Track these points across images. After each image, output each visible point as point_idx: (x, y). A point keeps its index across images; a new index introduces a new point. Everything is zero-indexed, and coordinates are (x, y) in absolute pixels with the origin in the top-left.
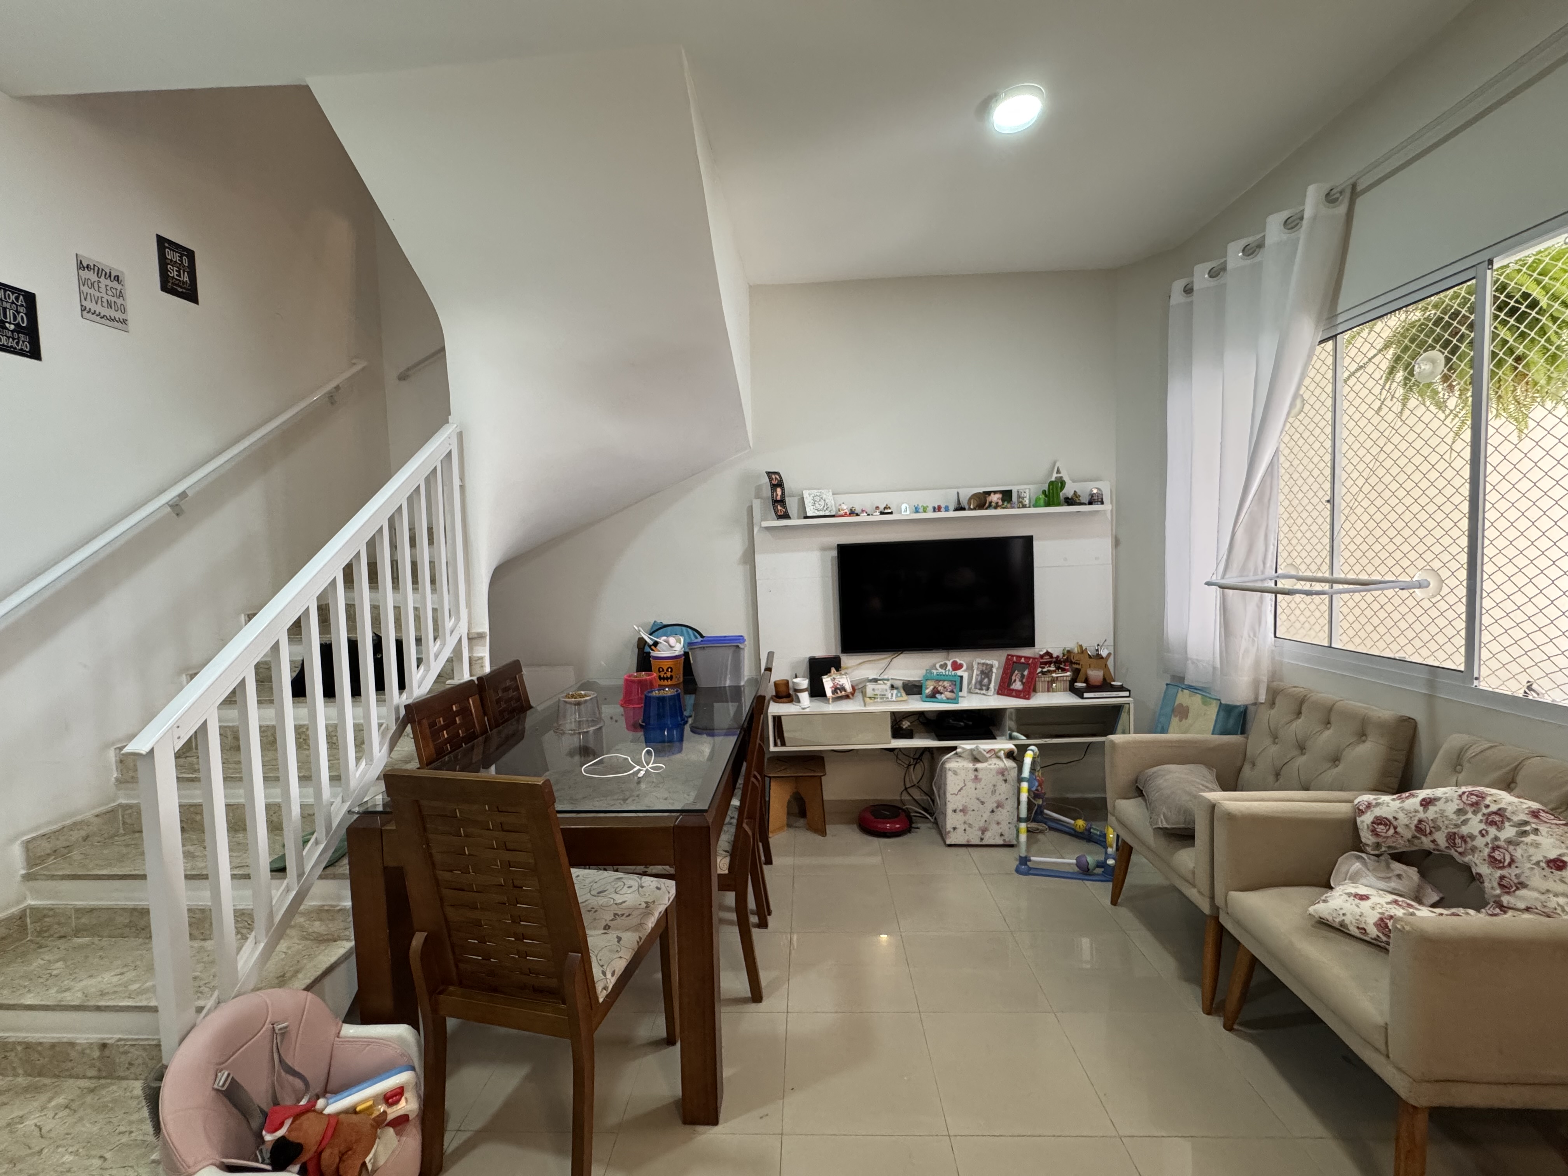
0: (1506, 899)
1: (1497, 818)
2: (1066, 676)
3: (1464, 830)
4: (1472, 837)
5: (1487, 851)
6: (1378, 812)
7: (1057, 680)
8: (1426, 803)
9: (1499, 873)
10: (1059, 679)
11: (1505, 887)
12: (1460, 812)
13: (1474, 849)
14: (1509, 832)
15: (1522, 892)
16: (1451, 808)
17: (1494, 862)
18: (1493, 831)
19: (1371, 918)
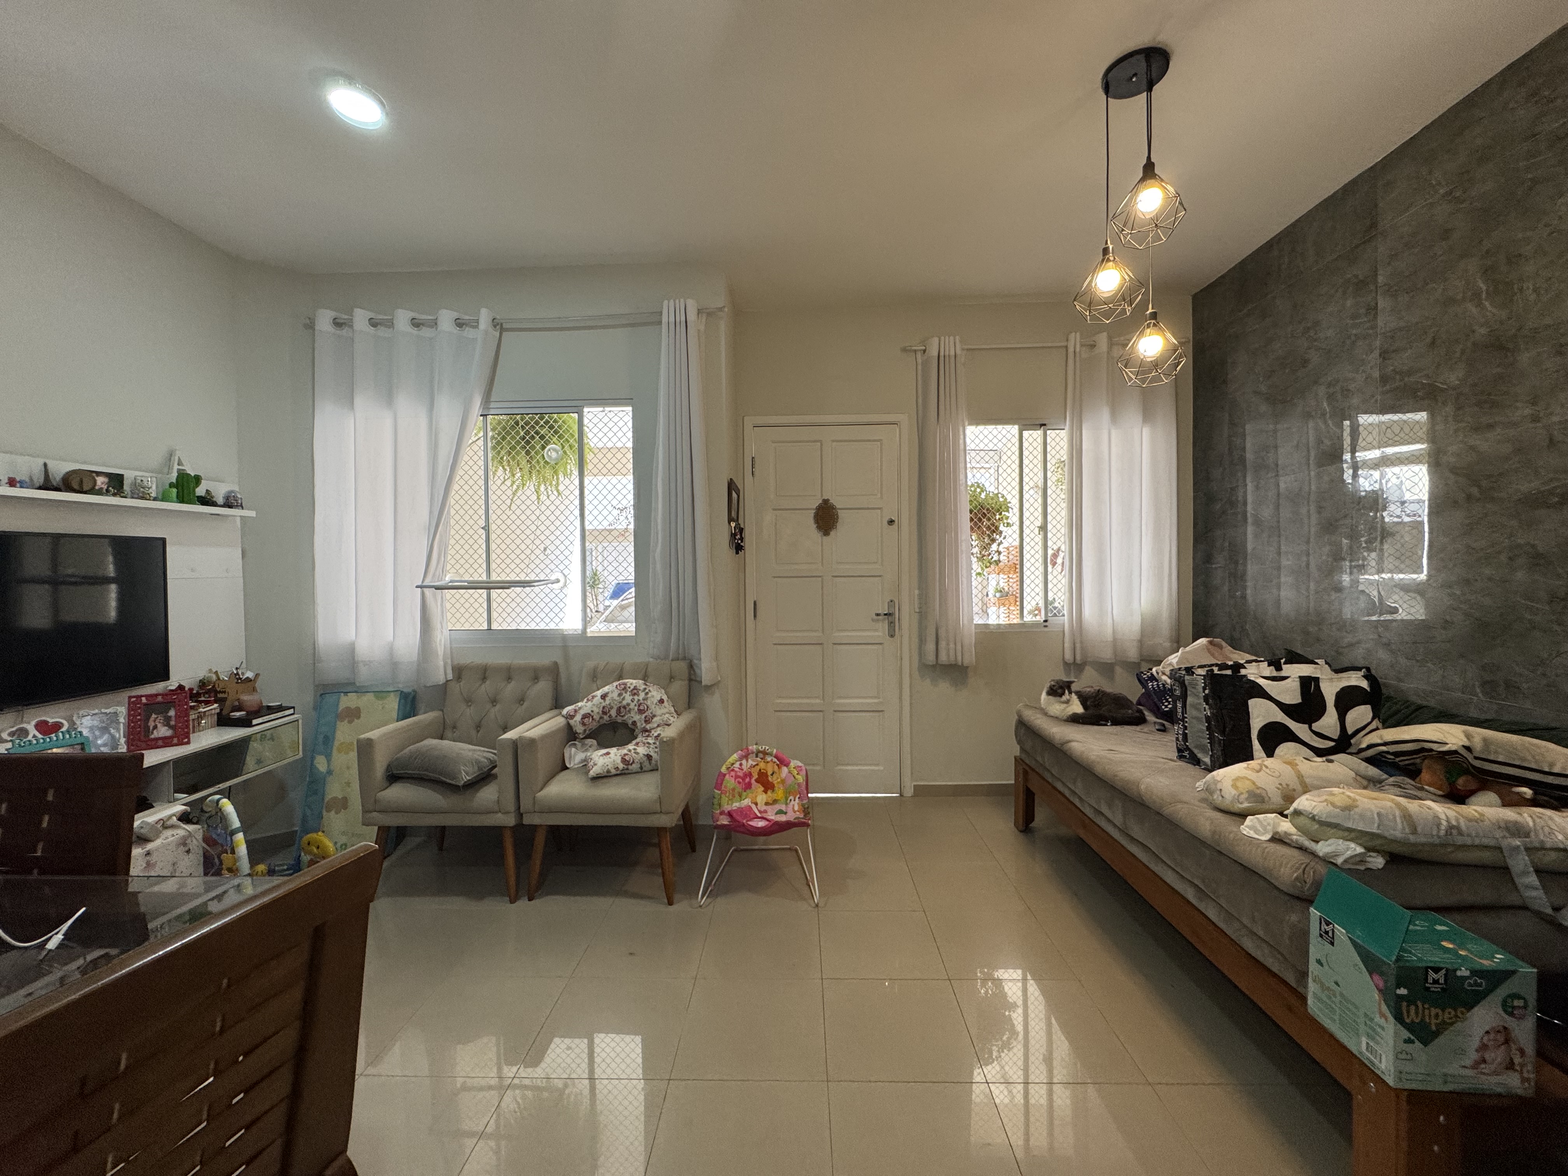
0: (648, 727)
1: (635, 692)
2: (215, 709)
3: (624, 703)
4: (628, 705)
5: (636, 708)
6: (582, 712)
7: (205, 715)
8: (604, 697)
9: (644, 716)
10: (207, 714)
11: (647, 721)
12: (620, 695)
13: (629, 711)
14: (642, 695)
15: (655, 719)
16: (615, 695)
17: (641, 712)
18: (636, 698)
19: (618, 760)
